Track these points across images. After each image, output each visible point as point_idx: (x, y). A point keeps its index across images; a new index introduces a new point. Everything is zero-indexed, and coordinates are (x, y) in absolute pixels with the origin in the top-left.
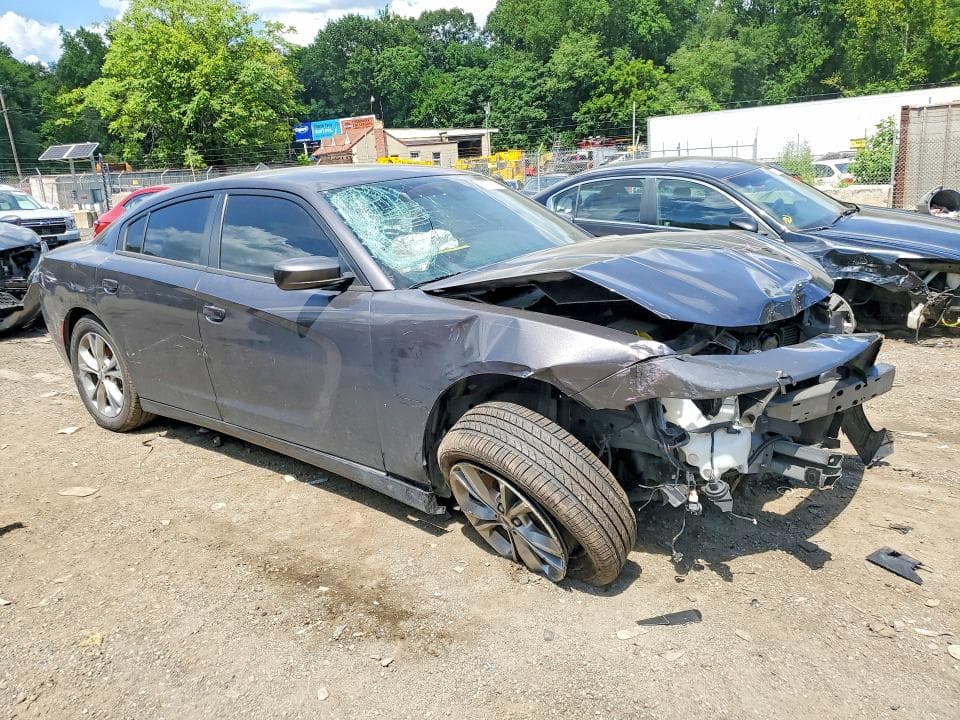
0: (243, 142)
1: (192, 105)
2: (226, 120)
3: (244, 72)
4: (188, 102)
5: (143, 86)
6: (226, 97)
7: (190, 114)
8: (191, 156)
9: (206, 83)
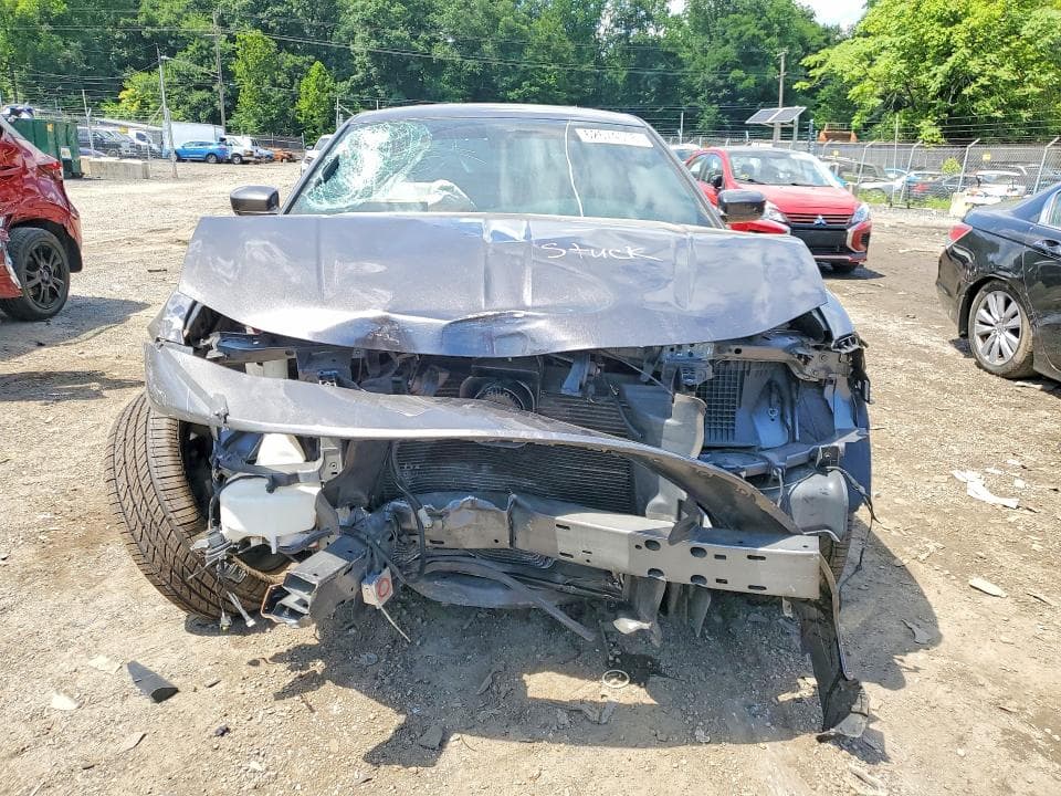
0: (999, 114)
1: (946, 68)
2: (982, 86)
3: (1028, 24)
4: (940, 64)
5: (894, 46)
6: (992, 57)
7: (940, 78)
8: (929, 128)
9: (971, 39)
